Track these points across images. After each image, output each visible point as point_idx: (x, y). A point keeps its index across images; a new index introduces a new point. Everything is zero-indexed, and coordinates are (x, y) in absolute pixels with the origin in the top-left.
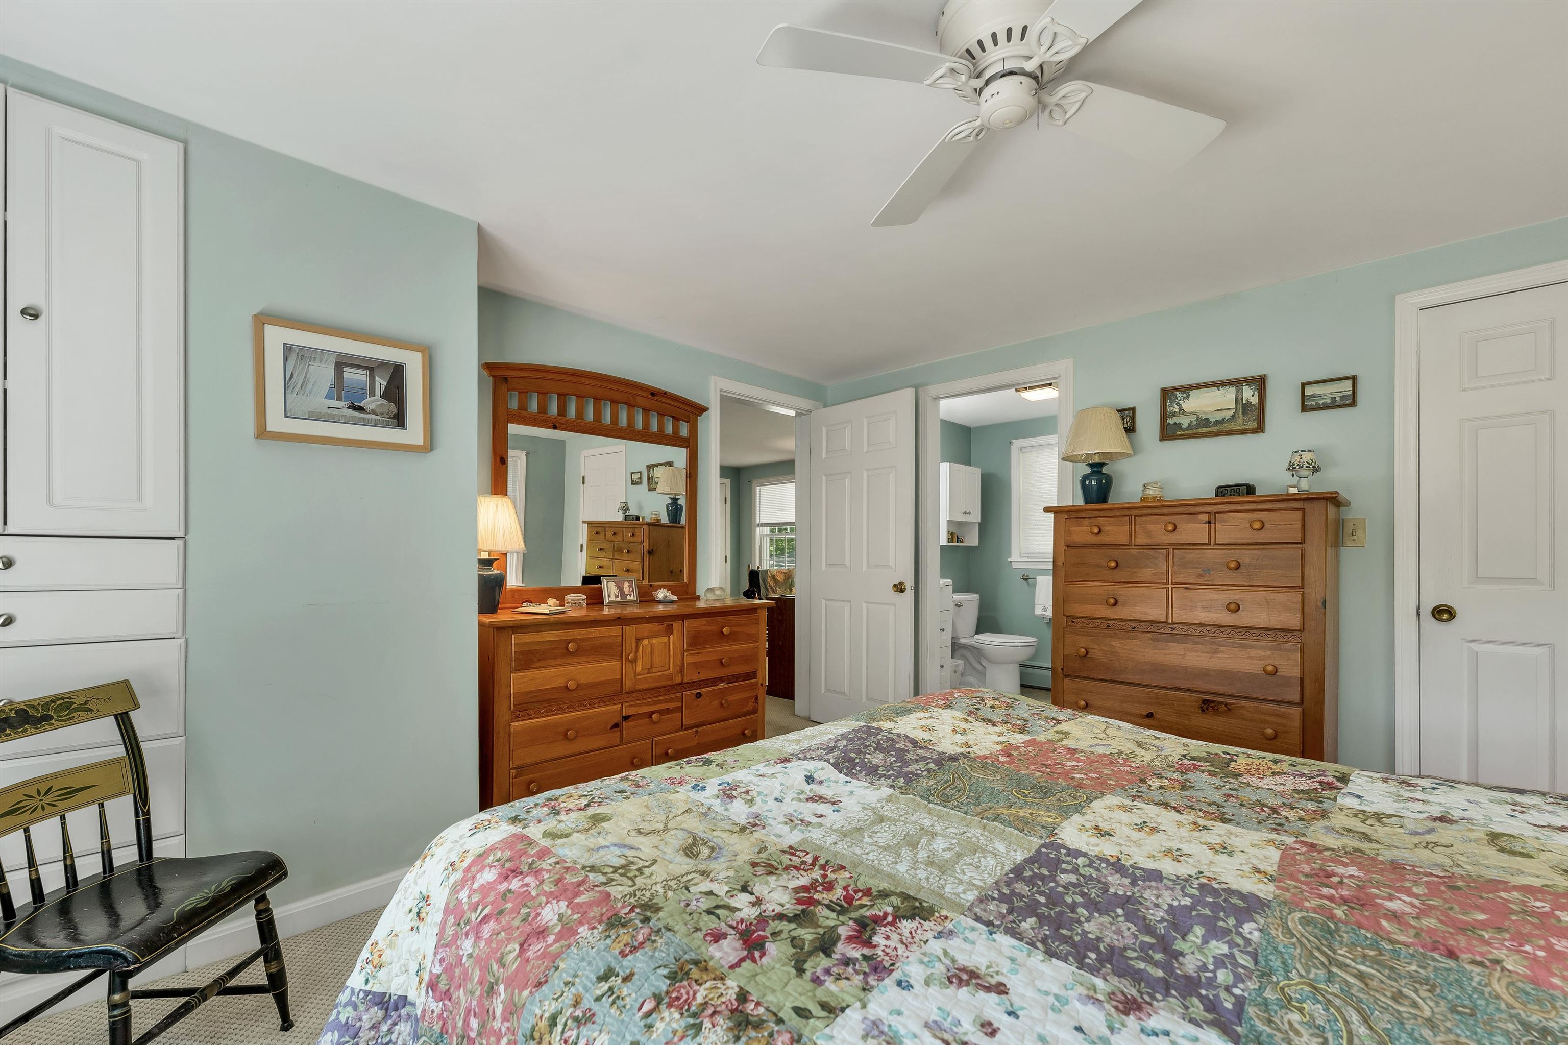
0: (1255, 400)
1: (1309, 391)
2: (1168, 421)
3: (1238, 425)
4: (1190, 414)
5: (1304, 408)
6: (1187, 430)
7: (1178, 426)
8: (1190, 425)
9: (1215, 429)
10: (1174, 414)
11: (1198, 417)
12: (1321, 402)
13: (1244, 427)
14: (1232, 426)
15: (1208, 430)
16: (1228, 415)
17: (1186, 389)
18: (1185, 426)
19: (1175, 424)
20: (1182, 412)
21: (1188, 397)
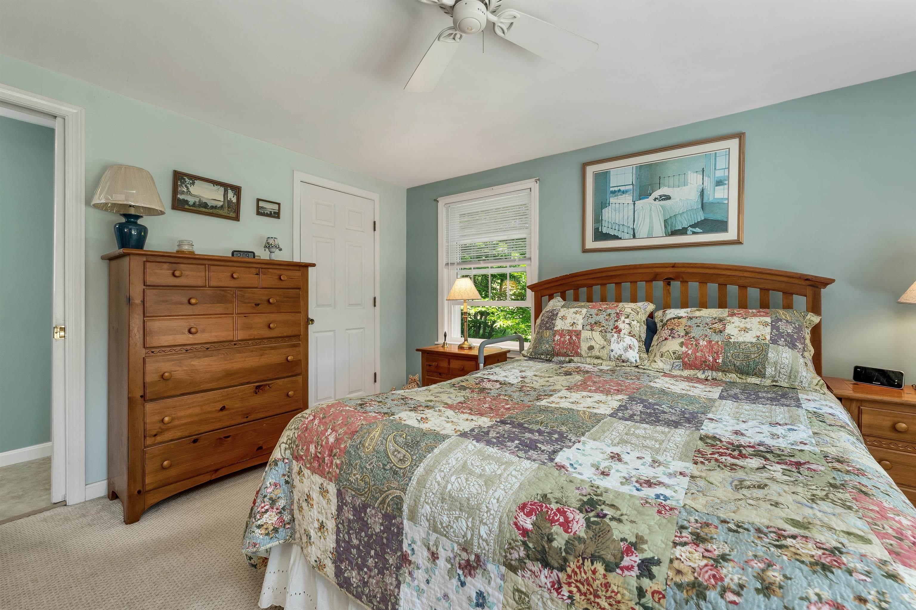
0: (234, 200)
1: (261, 204)
2: (179, 196)
3: (225, 212)
4: (195, 196)
5: (259, 213)
6: (192, 206)
7: (186, 202)
8: (194, 203)
9: (211, 211)
10: (183, 193)
11: (200, 200)
12: (266, 212)
13: (228, 215)
14: (221, 212)
15: (207, 210)
16: (220, 204)
17: (194, 178)
18: (191, 203)
19: (183, 200)
20: (189, 193)
21: (193, 184)
